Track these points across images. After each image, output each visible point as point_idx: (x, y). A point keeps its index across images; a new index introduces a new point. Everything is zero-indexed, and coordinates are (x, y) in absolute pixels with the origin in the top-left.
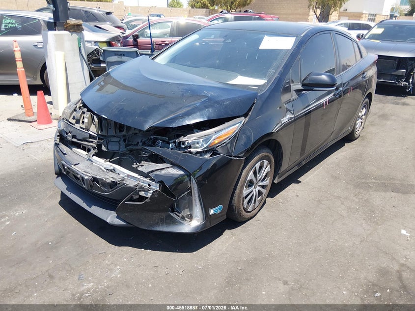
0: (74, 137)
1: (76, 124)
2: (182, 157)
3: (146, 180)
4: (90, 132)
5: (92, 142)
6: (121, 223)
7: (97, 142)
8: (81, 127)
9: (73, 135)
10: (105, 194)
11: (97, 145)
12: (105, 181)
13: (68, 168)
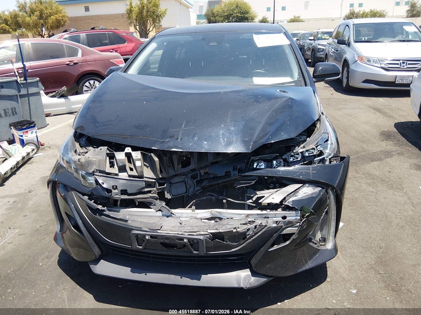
0: (124, 192)
1: (120, 174)
2: (313, 170)
3: (276, 212)
4: (145, 179)
5: (150, 192)
6: (263, 280)
7: (158, 189)
8: (130, 176)
9: (122, 191)
10: (233, 250)
11: (158, 194)
12: (237, 232)
13: (152, 237)
